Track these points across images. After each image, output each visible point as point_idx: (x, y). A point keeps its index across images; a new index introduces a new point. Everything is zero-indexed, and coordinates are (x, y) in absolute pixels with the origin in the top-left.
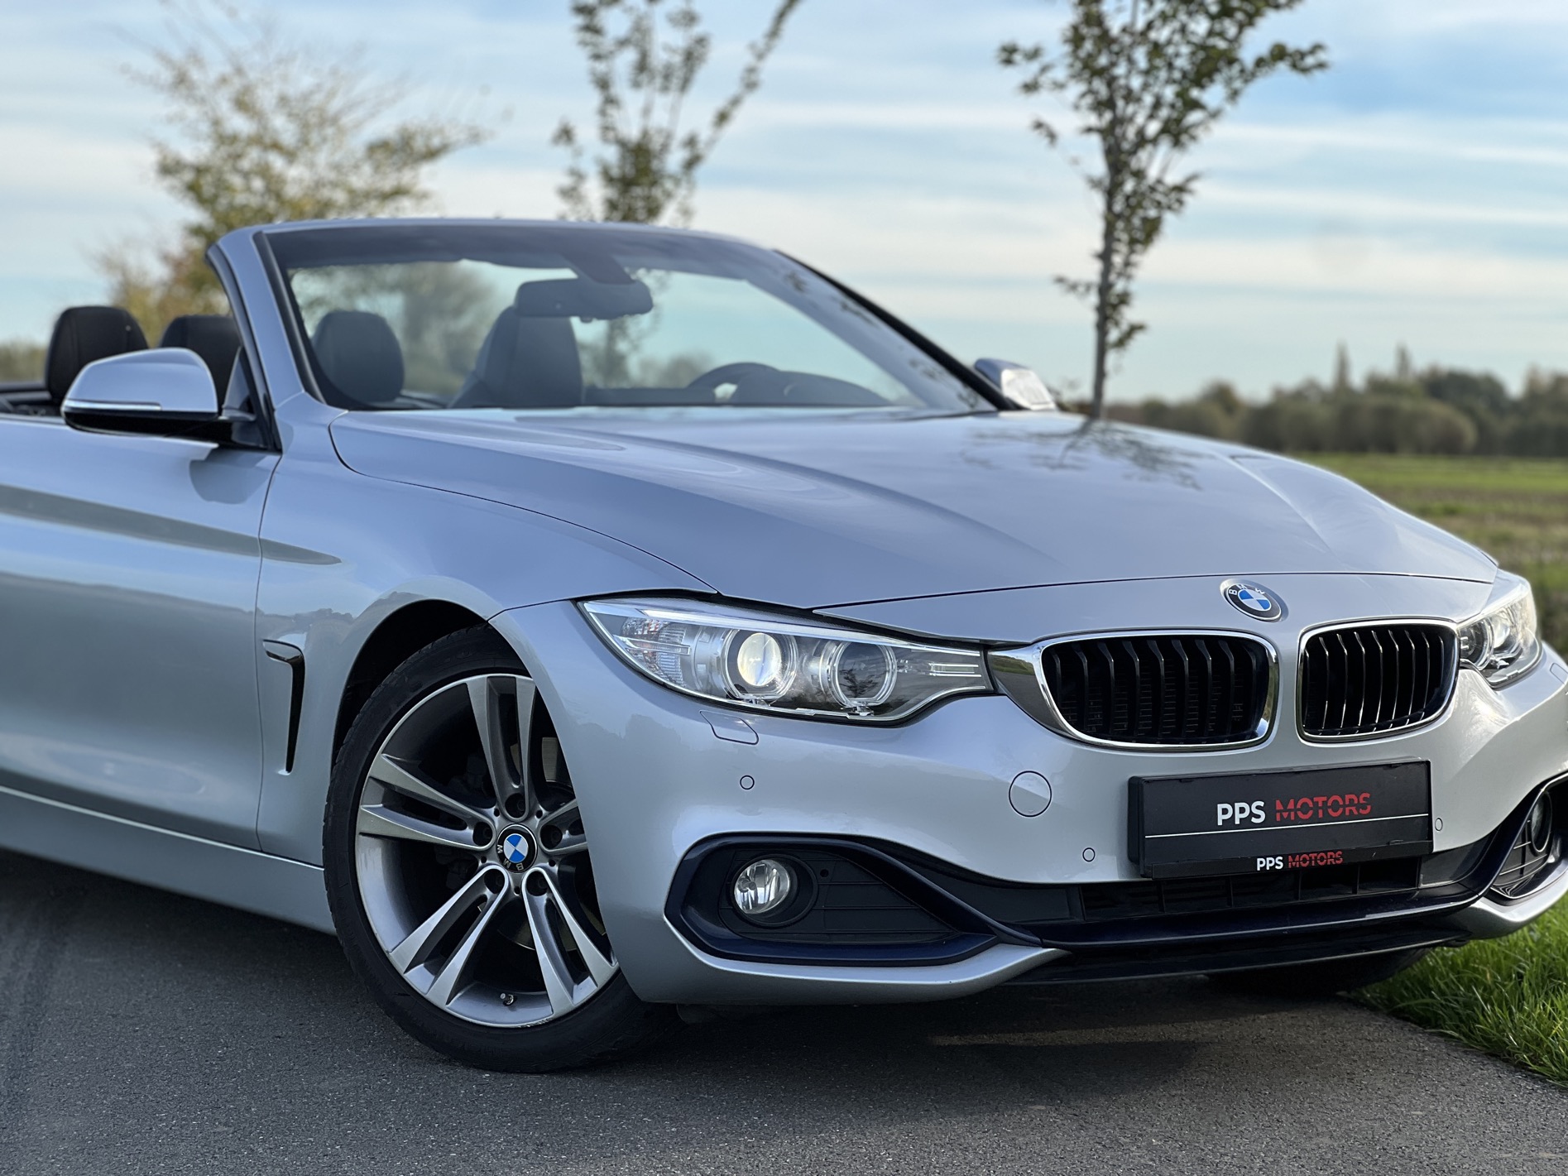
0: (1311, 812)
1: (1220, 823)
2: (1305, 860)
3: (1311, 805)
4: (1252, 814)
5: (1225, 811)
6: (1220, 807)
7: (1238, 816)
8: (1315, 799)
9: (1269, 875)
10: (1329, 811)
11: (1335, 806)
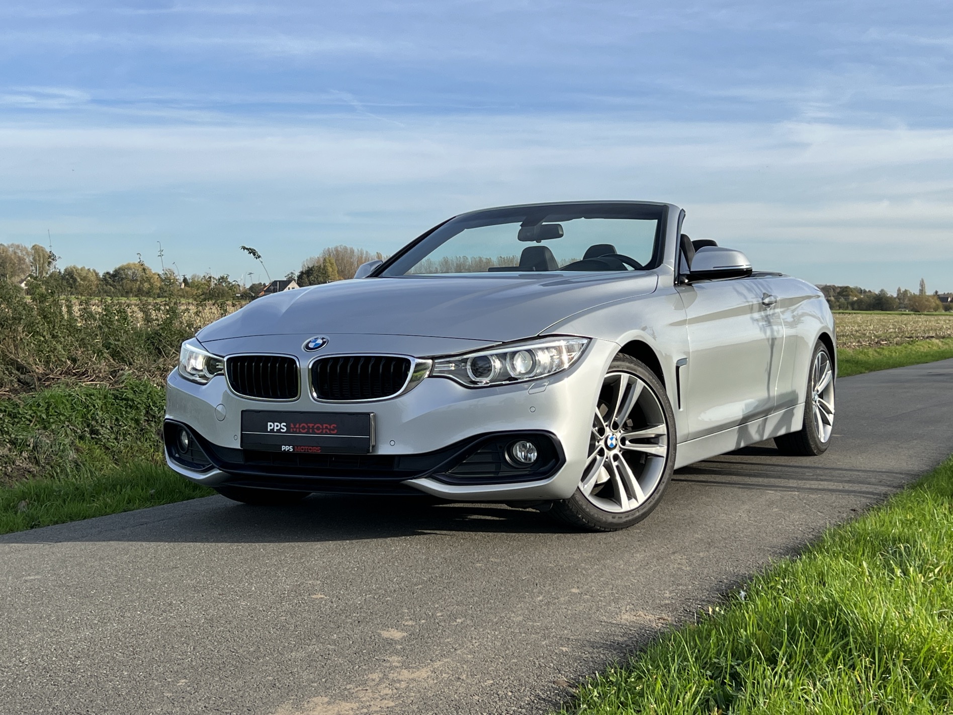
0: (306, 430)
1: (269, 430)
2: (302, 449)
3: (306, 427)
4: (281, 428)
5: (271, 426)
6: (269, 424)
8: (309, 425)
9: (287, 453)
10: (316, 430)
11: (318, 428)
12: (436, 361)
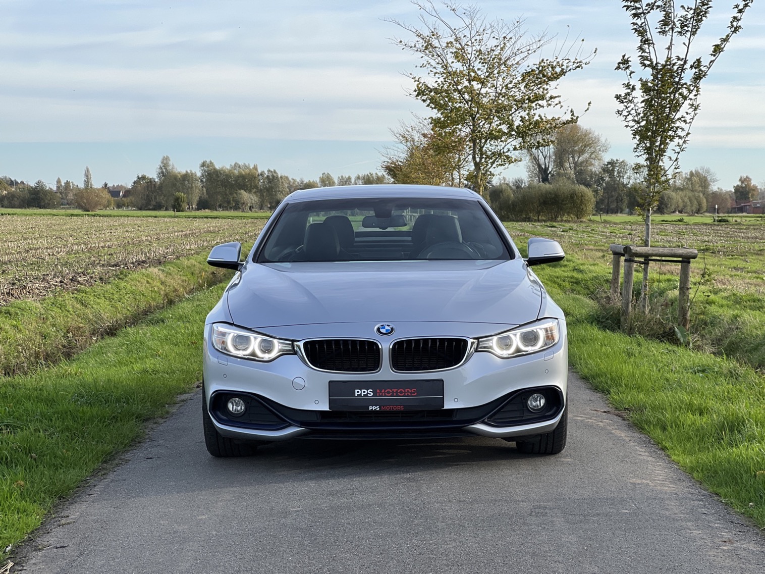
0: (391, 394)
1: (356, 395)
3: (391, 391)
4: (368, 393)
5: (358, 392)
7: (363, 394)
8: (393, 390)
9: (374, 411)
10: (399, 394)
11: (401, 392)
12: (480, 340)
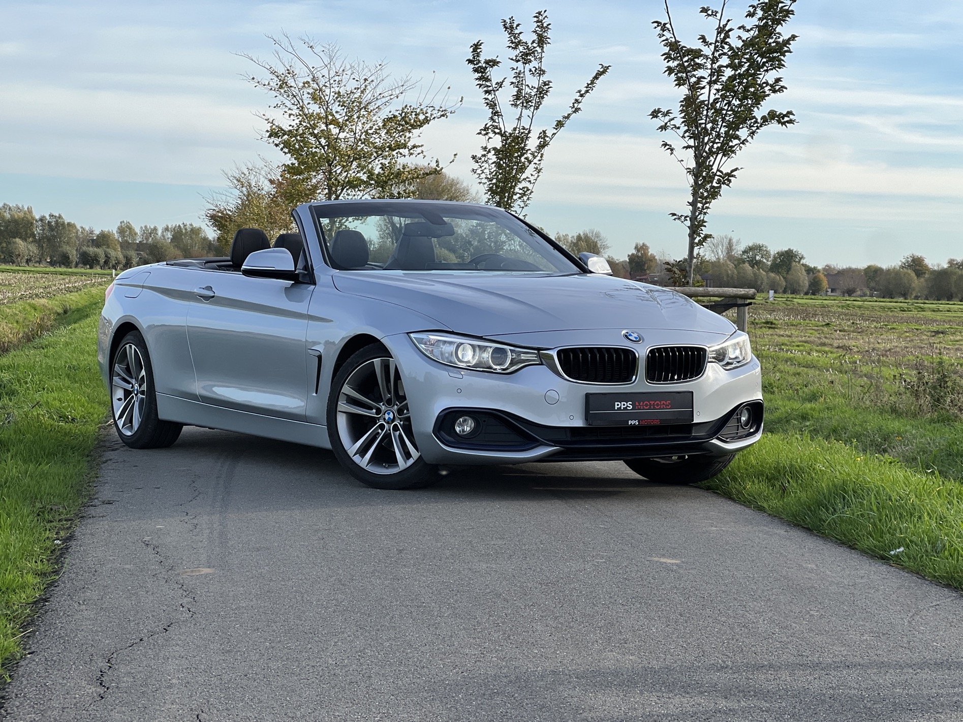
0: (649, 407)
1: (616, 409)
2: (646, 422)
4: (627, 406)
5: (618, 405)
6: (616, 403)
7: (622, 407)
8: (650, 402)
9: (634, 426)
10: (656, 407)
